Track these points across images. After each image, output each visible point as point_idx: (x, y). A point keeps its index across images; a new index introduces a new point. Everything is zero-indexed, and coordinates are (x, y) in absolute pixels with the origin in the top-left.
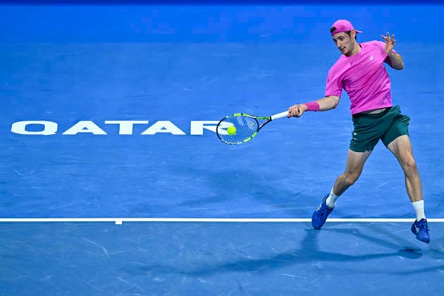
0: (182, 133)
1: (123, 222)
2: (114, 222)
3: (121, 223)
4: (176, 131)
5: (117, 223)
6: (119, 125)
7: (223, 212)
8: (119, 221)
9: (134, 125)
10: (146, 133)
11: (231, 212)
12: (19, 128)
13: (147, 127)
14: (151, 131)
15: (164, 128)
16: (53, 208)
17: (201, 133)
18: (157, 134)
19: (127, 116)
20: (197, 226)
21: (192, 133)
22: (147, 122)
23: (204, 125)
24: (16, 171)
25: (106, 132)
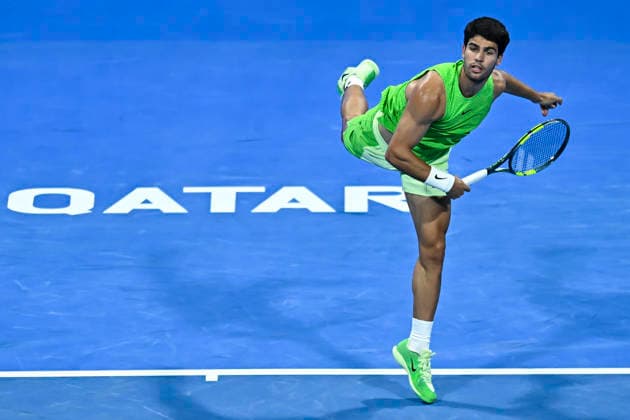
0: (329, 209)
1: (220, 377)
2: (204, 377)
3: (216, 379)
4: (317, 205)
5: (207, 379)
6: (209, 195)
8: (212, 375)
9: (239, 195)
12: (22, 201)
14: (270, 206)
15: (294, 201)
16: (87, 352)
17: (364, 208)
19: (225, 178)
21: (348, 208)
22: (261, 189)
23: (370, 194)
24: (16, 282)
25: (187, 209)
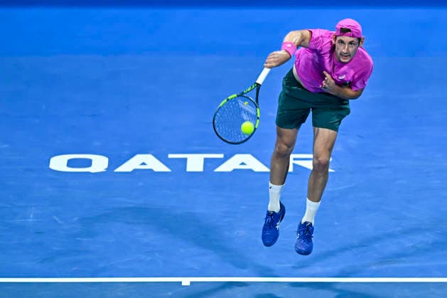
0: (267, 170)
1: (191, 283)
2: (181, 282)
3: (189, 284)
4: (259, 167)
5: (183, 284)
6: (185, 160)
8: (186, 281)
9: (206, 160)
12: (59, 163)
14: (227, 167)
15: (243, 164)
16: (101, 265)
18: (235, 171)
22: (221, 156)
24: (55, 217)
25: (171, 169)
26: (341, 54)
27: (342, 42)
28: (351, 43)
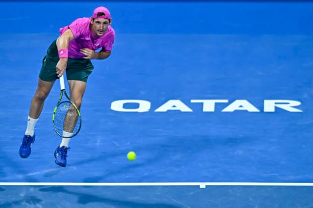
0: (256, 110)
1: (206, 186)
2: (199, 186)
3: (204, 187)
4: (251, 108)
5: (201, 187)
6: (202, 104)
7: (292, 177)
8: (203, 185)
9: (216, 104)
10: (225, 110)
11: (299, 177)
12: (117, 106)
13: (226, 105)
14: (230, 108)
15: (241, 106)
16: (146, 174)
17: (273, 110)
18: (236, 111)
19: (210, 96)
20: (270, 189)
22: (226, 101)
23: (276, 103)
24: (115, 142)
25: (192, 110)
26: (98, 30)
27: (99, 22)
28: (105, 23)
